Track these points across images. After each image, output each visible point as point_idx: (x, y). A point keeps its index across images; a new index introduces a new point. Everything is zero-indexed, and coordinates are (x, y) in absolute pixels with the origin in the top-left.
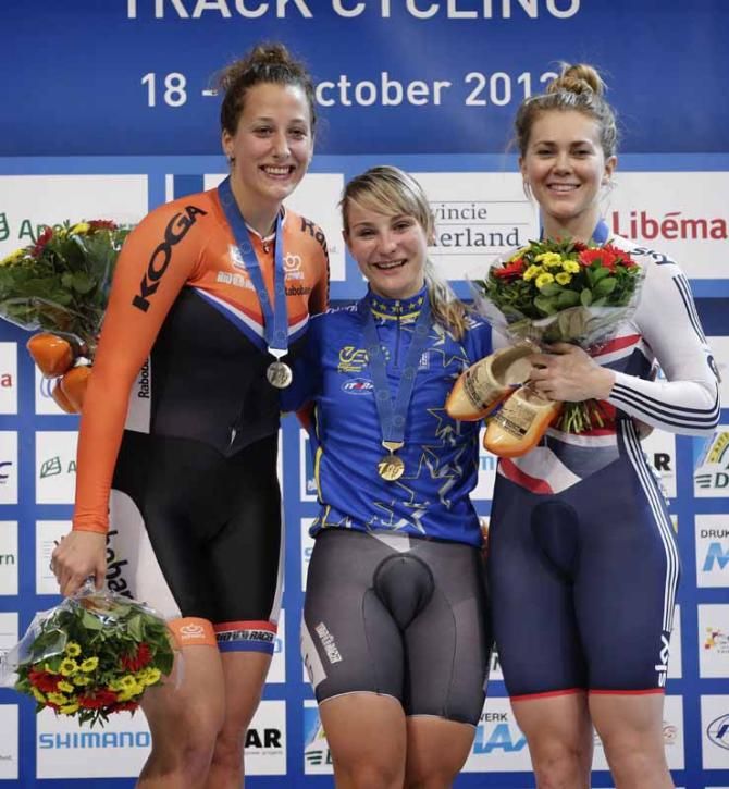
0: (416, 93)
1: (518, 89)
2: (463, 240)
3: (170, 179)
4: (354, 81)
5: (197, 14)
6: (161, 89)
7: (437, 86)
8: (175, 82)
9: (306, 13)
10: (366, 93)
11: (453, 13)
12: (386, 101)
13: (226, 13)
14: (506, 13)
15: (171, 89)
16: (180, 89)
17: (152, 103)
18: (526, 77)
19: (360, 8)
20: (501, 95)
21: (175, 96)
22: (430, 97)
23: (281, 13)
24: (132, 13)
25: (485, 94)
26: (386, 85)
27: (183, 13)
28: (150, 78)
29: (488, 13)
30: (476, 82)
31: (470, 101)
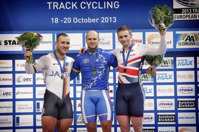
0: (94, 21)
1: (109, 20)
2: (101, 43)
3: (56, 34)
4: (84, 19)
5: (60, 8)
6: (54, 20)
7: (97, 19)
8: (56, 19)
9: (77, 8)
10: (86, 21)
11: (99, 8)
12: (89, 22)
13: (64, 8)
14: (108, 8)
16: (57, 20)
17: (53, 22)
18: (111, 18)
19: (85, 7)
20: (107, 21)
22: (96, 21)
23: (73, 8)
24: (50, 8)
25: (104, 21)
26: (89, 19)
27: (58, 8)
29: (105, 8)
30: (103, 19)
31: (102, 22)
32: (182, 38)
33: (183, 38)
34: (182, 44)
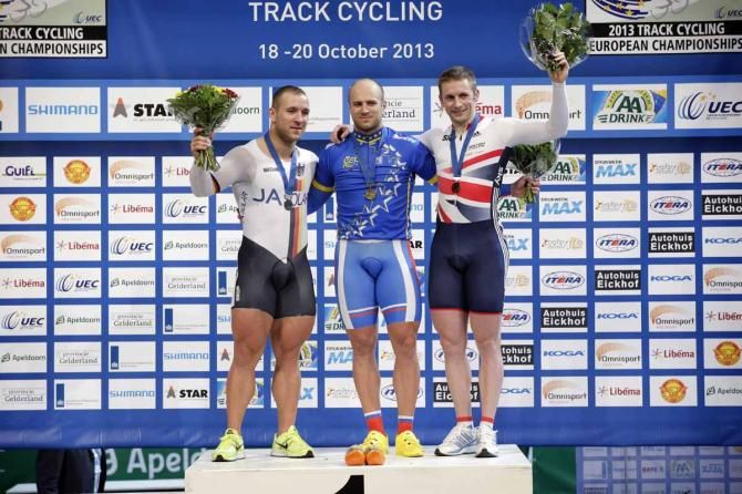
0: (373, 53)
1: (415, 51)
2: (392, 115)
3: (271, 89)
4: (347, 47)
5: (282, 19)
6: (267, 51)
7: (382, 50)
8: (273, 48)
9: (328, 19)
10: (352, 53)
11: (389, 18)
12: (360, 56)
13: (295, 19)
14: (411, 18)
15: (272, 51)
16: (275, 51)
17: (264, 56)
18: (419, 46)
19: (350, 17)
20: (408, 54)
21: (273, 54)
22: (379, 55)
23: (317, 19)
24: (256, 19)
25: (401, 53)
26: (360, 49)
27: (277, 19)
28: (263, 46)
29: (403, 18)
30: (398, 48)
31: (395, 56)
32: (608, 103)
33: (611, 104)
34: (609, 118)
